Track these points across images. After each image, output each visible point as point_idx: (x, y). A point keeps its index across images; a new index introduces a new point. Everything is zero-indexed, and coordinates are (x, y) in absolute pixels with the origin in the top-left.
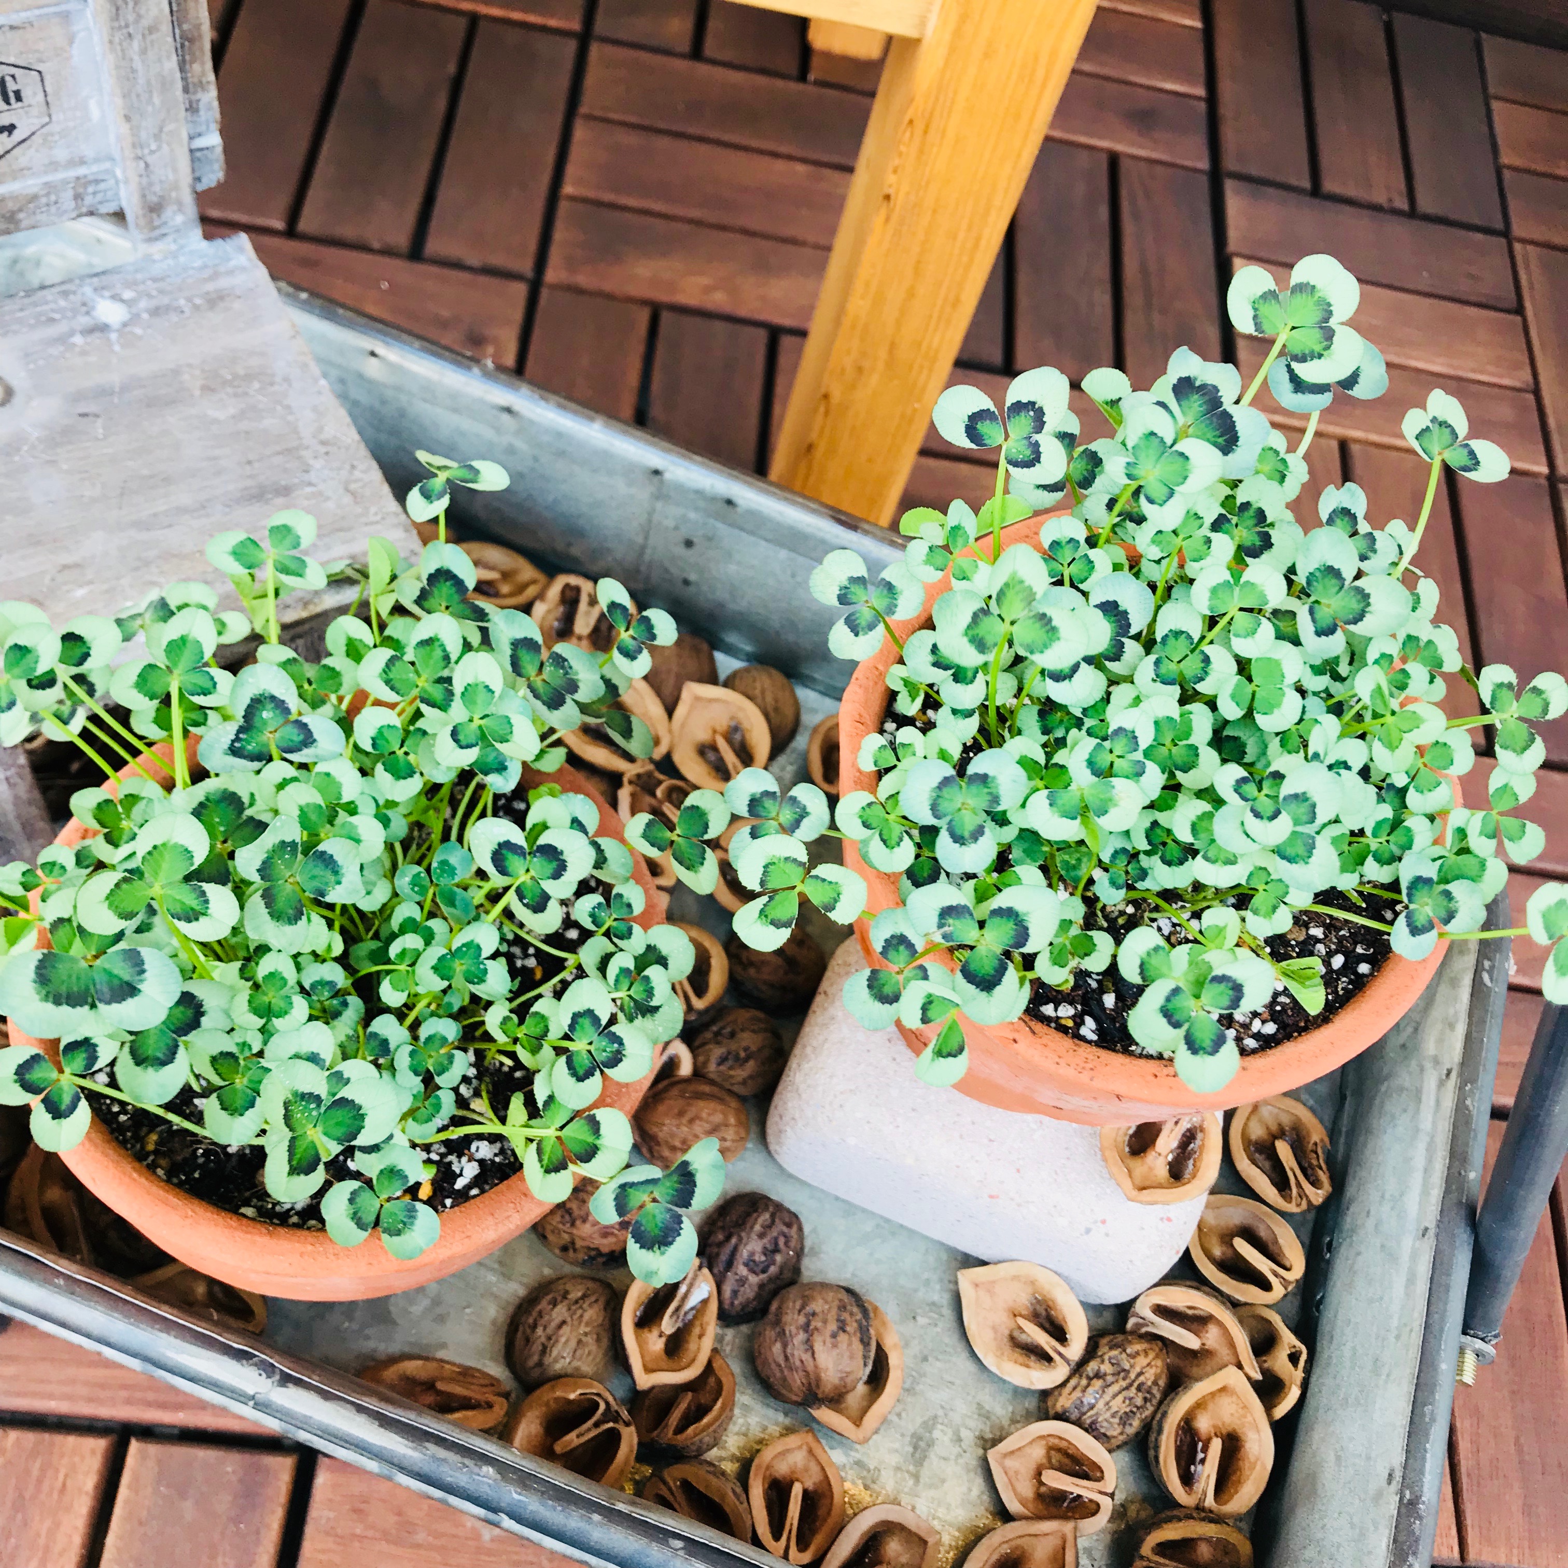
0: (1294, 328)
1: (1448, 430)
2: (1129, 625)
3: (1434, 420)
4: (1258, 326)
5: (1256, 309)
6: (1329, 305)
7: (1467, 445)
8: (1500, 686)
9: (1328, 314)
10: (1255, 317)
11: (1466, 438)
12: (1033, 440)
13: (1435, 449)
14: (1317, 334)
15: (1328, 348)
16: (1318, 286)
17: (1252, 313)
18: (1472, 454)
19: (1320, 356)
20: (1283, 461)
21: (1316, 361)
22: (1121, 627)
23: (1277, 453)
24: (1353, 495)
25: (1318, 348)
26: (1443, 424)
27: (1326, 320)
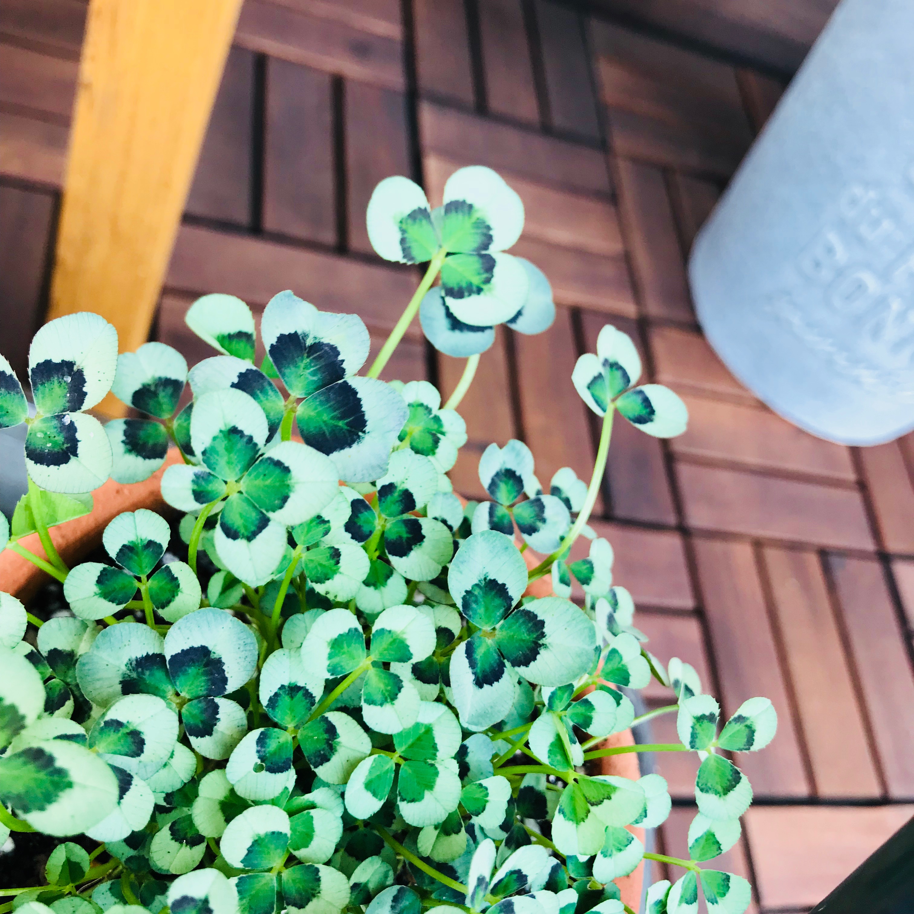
0: (448, 254)
1: (618, 374)
2: (225, 680)
3: (606, 362)
4: (406, 251)
5: (403, 231)
6: (489, 228)
7: (641, 392)
8: (700, 719)
9: (488, 240)
10: (403, 241)
11: (638, 384)
12: (67, 420)
13: (607, 396)
14: (475, 264)
15: (488, 281)
16: (476, 206)
17: (398, 236)
18: (647, 402)
19: (479, 291)
20: (437, 419)
21: (474, 297)
22: (213, 682)
23: (428, 410)
24: (518, 454)
25: (476, 280)
26: (614, 366)
27: (486, 246)
